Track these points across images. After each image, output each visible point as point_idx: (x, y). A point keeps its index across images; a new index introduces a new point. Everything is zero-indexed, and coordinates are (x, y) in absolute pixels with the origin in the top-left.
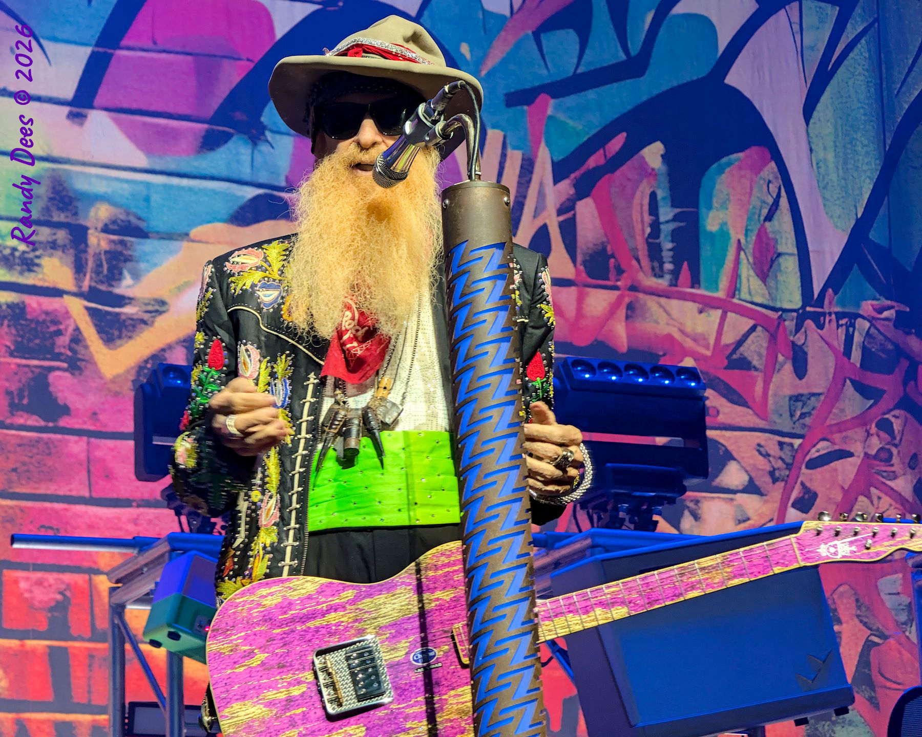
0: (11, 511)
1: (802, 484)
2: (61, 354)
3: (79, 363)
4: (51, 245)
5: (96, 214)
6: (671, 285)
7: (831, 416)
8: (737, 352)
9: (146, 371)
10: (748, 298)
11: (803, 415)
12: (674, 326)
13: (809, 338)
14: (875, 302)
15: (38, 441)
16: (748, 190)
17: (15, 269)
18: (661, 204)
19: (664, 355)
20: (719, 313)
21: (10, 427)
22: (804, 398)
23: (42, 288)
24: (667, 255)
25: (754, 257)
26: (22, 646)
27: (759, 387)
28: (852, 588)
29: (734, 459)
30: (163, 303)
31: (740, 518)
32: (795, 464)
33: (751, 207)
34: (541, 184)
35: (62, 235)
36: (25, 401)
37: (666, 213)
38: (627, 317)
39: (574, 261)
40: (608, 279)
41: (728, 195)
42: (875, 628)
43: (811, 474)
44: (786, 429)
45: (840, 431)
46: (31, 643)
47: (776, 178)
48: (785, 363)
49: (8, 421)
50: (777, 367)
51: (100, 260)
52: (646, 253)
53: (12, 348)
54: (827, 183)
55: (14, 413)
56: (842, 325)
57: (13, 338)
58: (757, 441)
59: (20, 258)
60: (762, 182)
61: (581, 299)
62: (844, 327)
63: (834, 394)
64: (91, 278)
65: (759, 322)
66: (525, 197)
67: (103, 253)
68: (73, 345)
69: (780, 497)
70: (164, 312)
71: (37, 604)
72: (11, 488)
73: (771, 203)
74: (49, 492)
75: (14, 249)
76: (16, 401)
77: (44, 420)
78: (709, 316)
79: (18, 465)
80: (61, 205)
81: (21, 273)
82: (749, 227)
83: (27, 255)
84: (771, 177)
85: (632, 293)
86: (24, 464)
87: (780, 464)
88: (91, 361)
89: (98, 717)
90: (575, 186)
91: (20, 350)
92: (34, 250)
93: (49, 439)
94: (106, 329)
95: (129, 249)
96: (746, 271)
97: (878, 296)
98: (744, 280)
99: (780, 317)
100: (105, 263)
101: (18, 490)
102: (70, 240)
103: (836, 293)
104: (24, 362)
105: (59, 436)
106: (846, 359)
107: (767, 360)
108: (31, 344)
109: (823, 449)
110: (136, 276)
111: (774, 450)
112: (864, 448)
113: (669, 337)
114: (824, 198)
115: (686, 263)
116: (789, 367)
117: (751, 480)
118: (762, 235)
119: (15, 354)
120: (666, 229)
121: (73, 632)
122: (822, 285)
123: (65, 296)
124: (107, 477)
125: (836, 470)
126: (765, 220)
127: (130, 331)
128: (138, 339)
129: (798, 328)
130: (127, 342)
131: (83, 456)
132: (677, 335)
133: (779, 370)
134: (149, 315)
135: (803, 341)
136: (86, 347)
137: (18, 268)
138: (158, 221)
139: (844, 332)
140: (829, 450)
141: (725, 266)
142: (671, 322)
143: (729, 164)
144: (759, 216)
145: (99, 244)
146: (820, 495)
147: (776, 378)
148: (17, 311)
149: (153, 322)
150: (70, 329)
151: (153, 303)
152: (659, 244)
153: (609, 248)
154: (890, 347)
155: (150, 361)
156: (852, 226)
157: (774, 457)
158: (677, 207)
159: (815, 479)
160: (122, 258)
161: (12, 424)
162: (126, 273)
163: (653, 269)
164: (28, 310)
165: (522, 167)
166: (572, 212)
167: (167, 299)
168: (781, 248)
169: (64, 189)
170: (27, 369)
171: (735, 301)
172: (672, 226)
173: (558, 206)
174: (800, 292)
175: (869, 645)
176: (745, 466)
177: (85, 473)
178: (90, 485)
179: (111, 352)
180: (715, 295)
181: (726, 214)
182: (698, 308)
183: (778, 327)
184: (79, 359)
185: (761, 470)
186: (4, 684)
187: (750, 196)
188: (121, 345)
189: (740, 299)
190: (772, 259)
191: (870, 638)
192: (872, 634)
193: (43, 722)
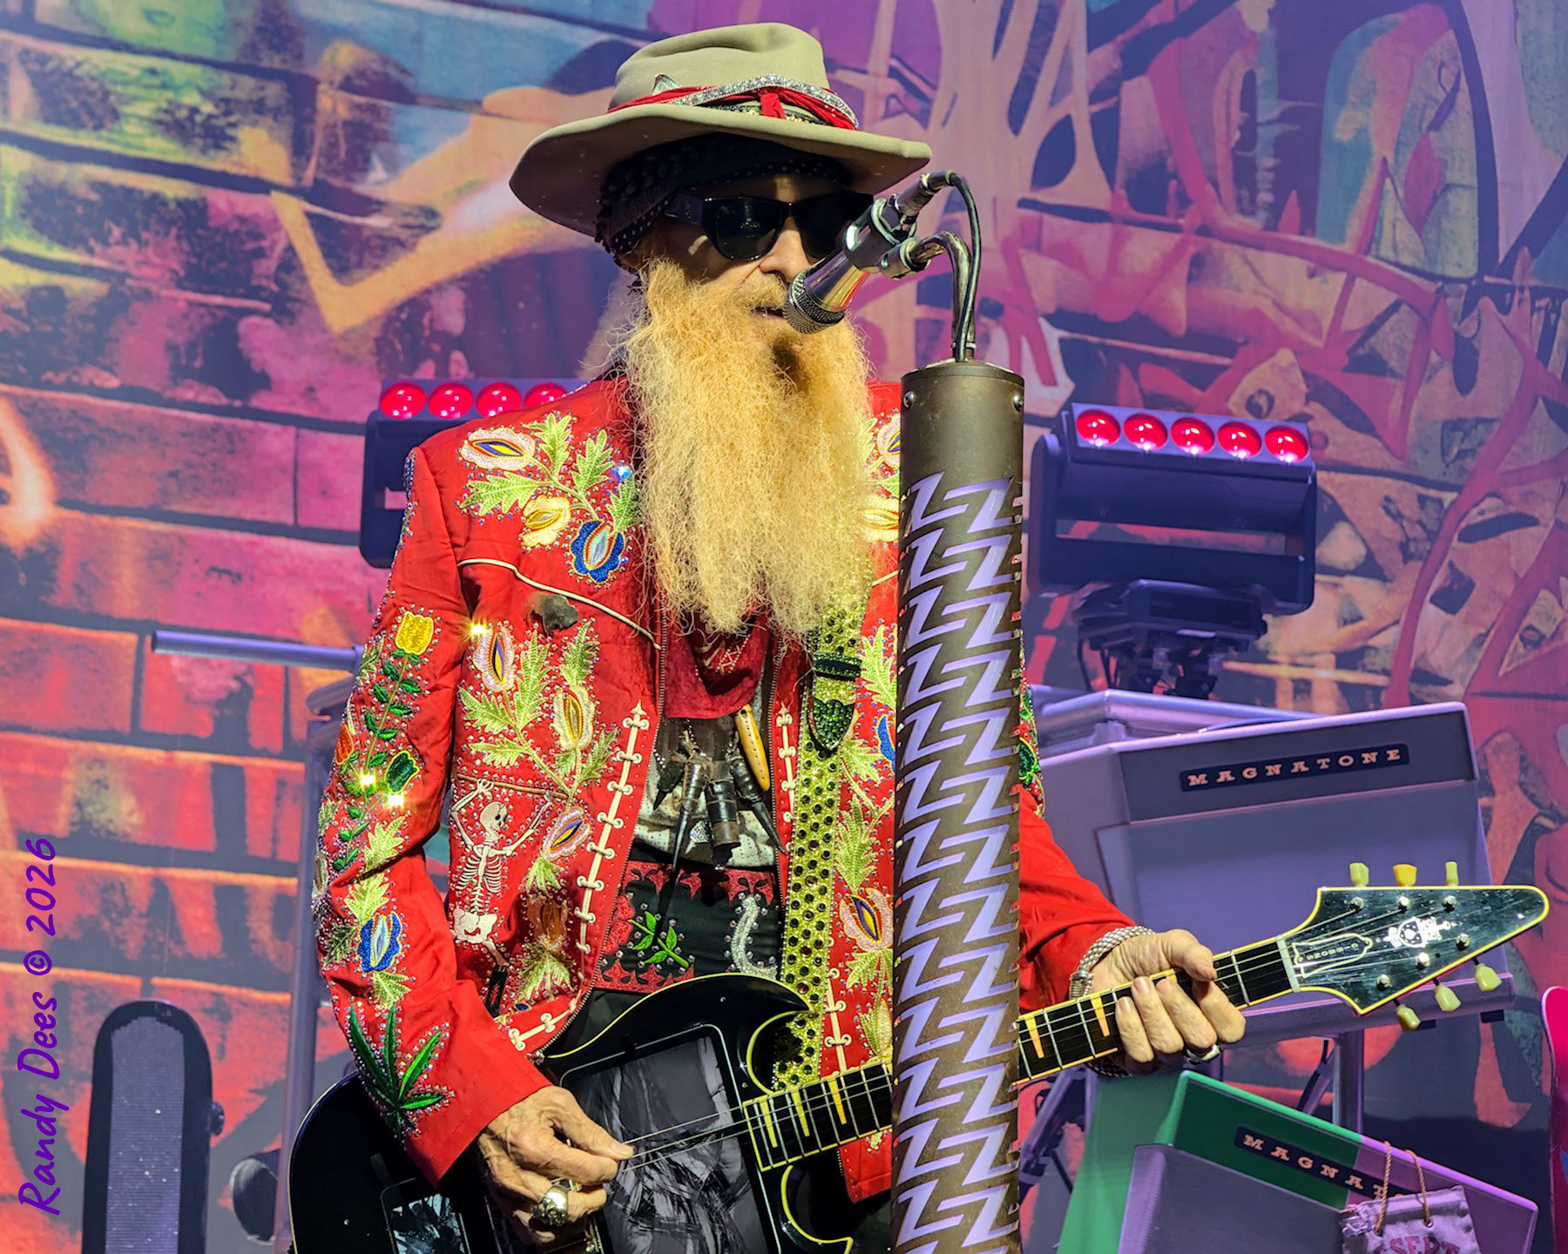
0: (165, 542)
1: (1451, 565)
2: (261, 288)
3: (289, 305)
4: (256, 106)
5: (333, 59)
6: (1266, 229)
7: (1508, 457)
8: (1366, 344)
9: (398, 325)
10: (1391, 255)
11: (1462, 454)
12: (1266, 296)
13: (1482, 326)
15: (216, 428)
16: (1406, 76)
17: (194, 144)
18: (1261, 92)
19: (1246, 343)
20: (1342, 277)
21: (172, 404)
22: (1466, 426)
23: (235, 177)
24: (1264, 177)
25: (1407, 188)
26: (170, 760)
27: (1395, 405)
28: (1516, 738)
29: (1346, 519)
30: (432, 213)
31: (1347, 615)
32: (1442, 532)
33: (1409, 105)
34: (1067, 50)
35: (274, 92)
36: (198, 363)
37: (1269, 108)
38: (1191, 278)
39: (1111, 180)
40: (1164, 213)
41: (1373, 82)
42: (1547, 803)
43: (1466, 551)
44: (1433, 476)
45: (1521, 484)
46: (184, 756)
47: (1455, 58)
48: (1441, 365)
49: (168, 394)
50: (1427, 373)
51: (335, 136)
52: (1230, 173)
53: (182, 273)
54: (1538, 71)
55: (179, 381)
56: (1539, 309)
57: (184, 258)
58: (1386, 492)
59: (203, 125)
60: (1430, 64)
61: (1117, 244)
62: (1543, 312)
63: (1516, 420)
64: (318, 166)
65: (1406, 298)
66: (1038, 71)
67: (340, 124)
68: (282, 275)
69: (1413, 585)
70: (432, 229)
71: (197, 694)
72: (166, 503)
73: (1441, 100)
74: (228, 514)
75: (194, 110)
77: (228, 396)
78: (1325, 281)
79: (180, 467)
80: (276, 41)
81: (204, 151)
82: (1403, 139)
83: (214, 122)
84: (1446, 57)
85: (1200, 239)
86: (190, 465)
87: (1417, 532)
88: (310, 303)
89: (285, 881)
90: (1123, 56)
91: (196, 278)
92: (227, 113)
93: (234, 427)
94: (338, 251)
95: (384, 120)
96: (1391, 210)
98: (1387, 227)
99: (1440, 290)
100: (342, 142)
101: (177, 507)
102: (289, 101)
103: (1534, 255)
104: (200, 298)
105: (249, 424)
106: (1540, 365)
107: (1411, 361)
108: (213, 270)
109: (1491, 510)
110: (392, 166)
111: (1409, 507)
112: (1556, 512)
113: (1257, 314)
114: (1531, 97)
115: (1294, 193)
116: (1446, 373)
117: (1370, 556)
118: (1422, 152)
119: (186, 284)
120: (1266, 134)
121: (255, 741)
122: (1512, 241)
123: (273, 193)
124: (324, 493)
125: (1507, 546)
126: (1430, 128)
127: (375, 256)
128: (389, 270)
129: (1469, 307)
130: (370, 275)
131: (288, 458)
132: (1271, 312)
133: (1430, 377)
134: (409, 232)
135: (1473, 332)
136: (304, 279)
137: (200, 142)
138: (433, 79)
139: (1542, 320)
140: (1501, 512)
141: (1359, 201)
142: (1262, 289)
143: (1380, 31)
145: (334, 110)
146: (1478, 585)
147: (1423, 391)
148: (194, 213)
149: (414, 245)
150: (279, 249)
151: (416, 212)
152: (1253, 160)
153: (1170, 162)
155: (407, 309)
157: (1410, 520)
158: (1286, 99)
159: (1474, 559)
160: (370, 135)
161: (174, 399)
162: (376, 160)
163: (1239, 200)
164: (212, 212)
165: (1037, 19)
166: (1115, 99)
167: (439, 208)
168: (1453, 176)
169: (282, 14)
170: (203, 311)
171: (1370, 259)
172: (1276, 130)
173: (1092, 87)
174: (1476, 250)
175: (1534, 832)
176: (1361, 531)
177: (289, 485)
178: (295, 506)
179: (343, 289)
180: (1339, 248)
181: (1367, 114)
182: (1309, 268)
183: (1435, 306)
184: (290, 299)
185: (1389, 540)
186: (136, 819)
187: (1409, 87)
188: (361, 279)
189: (1378, 257)
190: (1435, 192)
191: (1537, 820)
192: (1541, 814)
193: (197, 884)
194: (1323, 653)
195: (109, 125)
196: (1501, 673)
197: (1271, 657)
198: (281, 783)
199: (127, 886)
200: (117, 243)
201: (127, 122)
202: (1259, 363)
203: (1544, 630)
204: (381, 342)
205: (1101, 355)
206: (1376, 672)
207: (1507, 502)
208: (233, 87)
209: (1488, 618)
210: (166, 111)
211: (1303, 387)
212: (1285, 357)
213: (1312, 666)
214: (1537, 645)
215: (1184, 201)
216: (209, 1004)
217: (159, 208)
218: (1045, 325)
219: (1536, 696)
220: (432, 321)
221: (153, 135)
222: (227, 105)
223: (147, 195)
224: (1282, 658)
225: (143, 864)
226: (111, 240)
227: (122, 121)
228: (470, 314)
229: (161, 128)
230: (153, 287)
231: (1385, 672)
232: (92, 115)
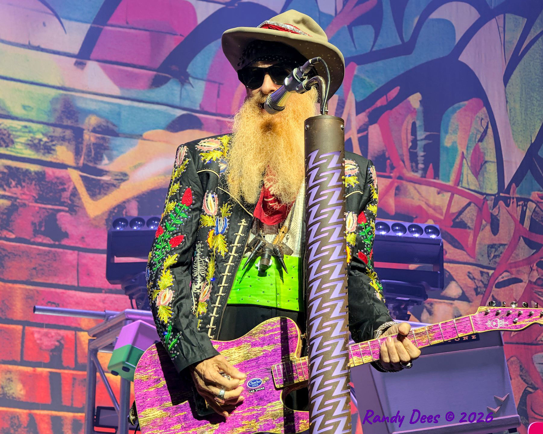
0: (31, 292)
1: (493, 296)
2: (65, 202)
3: (75, 208)
4: (62, 138)
5: (89, 121)
6: (422, 177)
7: (511, 258)
8: (459, 218)
9: (114, 214)
10: (467, 186)
11: (495, 257)
12: (423, 201)
13: (500, 211)
14: (540, 193)
15: (49, 252)
16: (469, 123)
17: (40, 152)
18: (418, 129)
19: (416, 217)
20: (449, 194)
22: (496, 247)
23: (55, 163)
24: (420, 159)
25: (471, 162)
26: (34, 371)
27: (471, 239)
28: (518, 359)
29: (454, 280)
30: (125, 175)
31: (456, 315)
32: (489, 285)
33: (471, 133)
34: (349, 114)
35: (68, 133)
36: (43, 229)
37: (421, 134)
38: (396, 194)
40: (385, 172)
41: (457, 125)
42: (530, 383)
43: (498, 291)
44: (485, 264)
45: (516, 267)
46: (39, 370)
47: (486, 117)
48: (486, 225)
49: (32, 240)
50: (482, 227)
51: (90, 148)
52: (408, 157)
53: (37, 197)
54: (515, 122)
55: (36, 235)
56: (520, 205)
57: (38, 192)
58: (468, 270)
59: (43, 145)
60: (478, 119)
62: (521, 206)
63: (513, 245)
64: (84, 159)
65: (473, 200)
67: (92, 144)
68: (72, 198)
70: (126, 180)
71: (44, 347)
72: (32, 279)
73: (482, 131)
74: (54, 282)
75: (40, 140)
76: (38, 229)
77: (53, 240)
78: (443, 196)
79: (37, 266)
80: (69, 115)
81: (44, 154)
82: (469, 145)
83: (47, 144)
84: (483, 117)
85: (399, 181)
86: (40, 265)
87: (480, 284)
88: (82, 207)
89: (76, 414)
90: (369, 117)
91: (41, 199)
92: (52, 141)
93: (56, 251)
94: (92, 189)
95: (107, 143)
96: (466, 170)
97: (541, 189)
98: (465, 176)
99: (485, 198)
100: (93, 150)
101: (36, 280)
102: (73, 136)
103: (517, 186)
104: (43, 206)
105: (61, 250)
106: (521, 225)
107: (476, 223)
108: (48, 196)
109: (506, 277)
110: (111, 159)
111: (477, 276)
112: (529, 278)
113: (420, 207)
114: (513, 130)
115: (431, 164)
116: (488, 228)
117: (463, 293)
118: (477, 150)
119: (38, 201)
120: (421, 144)
121: (65, 364)
122: (509, 181)
123: (69, 169)
124: (88, 274)
125: (512, 290)
126: (479, 141)
127: (105, 190)
128: (110, 195)
129: (495, 205)
130: (103, 197)
131: (75, 262)
132: (424, 206)
133: (483, 229)
134: (117, 181)
135: (497, 213)
136: (80, 199)
137: (42, 151)
138: (125, 128)
139: (521, 209)
140: (509, 277)
141: (454, 167)
142: (421, 198)
143: (459, 108)
144: (476, 139)
145: (90, 139)
147: (480, 235)
148: (41, 176)
149: (119, 186)
150: (71, 188)
151: (120, 174)
152: (416, 153)
153: (387, 154)
155: (117, 209)
156: (528, 147)
157: (478, 280)
158: (427, 131)
159: (500, 294)
160: (103, 148)
161: (34, 242)
162: (105, 157)
163: (412, 167)
164: (47, 176)
165: (338, 104)
166: (366, 132)
167: (128, 173)
168: (487, 158)
169: (71, 106)
170: (44, 210)
171: (459, 188)
172: (424, 142)
173: (358, 128)
174: (497, 184)
175: (526, 393)
176: (460, 284)
177: (76, 272)
178: (78, 279)
179: (94, 202)
180: (448, 184)
181: (456, 137)
182: (437, 191)
183: (483, 204)
184: (75, 206)
185: (470, 287)
186: (23, 392)
187: (471, 127)
188: (100, 198)
189: (462, 187)
190: (481, 164)
191: (527, 389)
192: (528, 387)
193: (44, 416)
195: (10, 145)
196: (512, 335)
198: (74, 379)
199: (19, 417)
200: (14, 187)
201: (17, 145)
204: (107, 220)
208: (54, 132)
210: (31, 141)
212: (431, 222)
217: (29, 174)
219: (525, 344)
220: (126, 212)
221: (26, 149)
222: (52, 138)
223: (24, 170)
225: (25, 409)
226: (11, 186)
227: (15, 144)
228: (140, 210)
229: (29, 146)
230: (27, 202)
232: (5, 142)
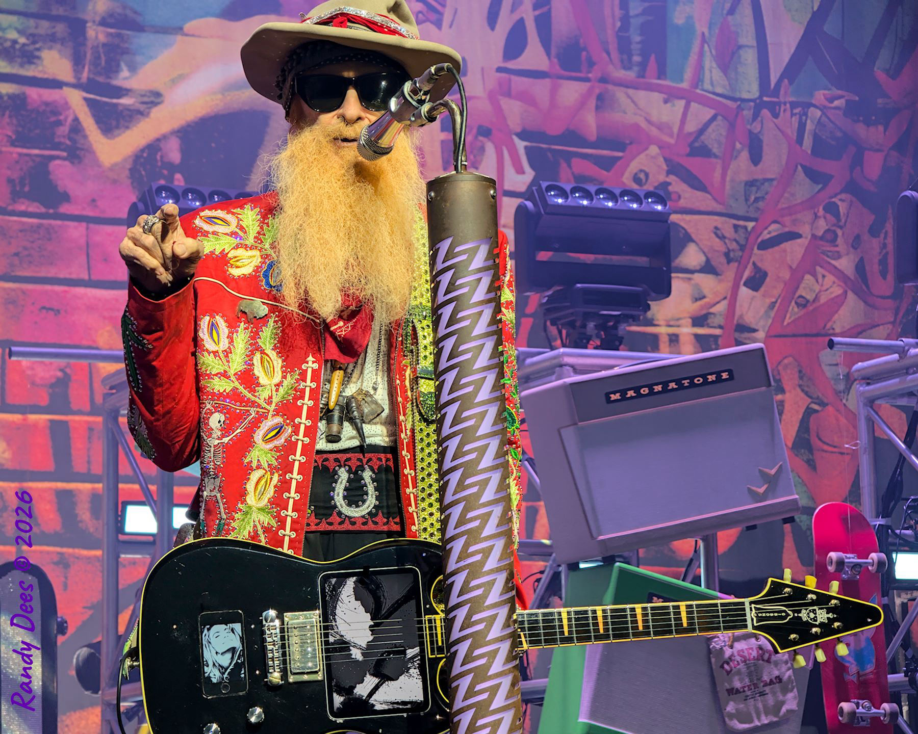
0: (13, 294)
1: (754, 264)
2: (60, 143)
3: (78, 152)
4: (51, 38)
5: (94, 8)
6: (638, 77)
7: (783, 200)
8: (699, 140)
9: (142, 160)
10: (710, 88)
11: (757, 200)
12: (641, 115)
13: (764, 126)
14: (826, 92)
15: (39, 226)
17: (16, 61)
19: (630, 143)
20: (681, 103)
21: (12, 213)
22: (758, 184)
23: (41, 79)
24: (635, 47)
25: (717, 50)
27: (718, 174)
28: (796, 360)
29: (693, 241)
30: (158, 95)
31: (697, 296)
32: (747, 246)
33: (715, 1)
35: (60, 29)
36: (27, 189)
37: (636, 7)
38: (597, 108)
39: (548, 54)
40: (580, 71)
42: (815, 396)
43: (762, 255)
44: (741, 213)
45: (790, 215)
46: (33, 417)
48: (742, 150)
49: (10, 208)
50: (735, 154)
51: (98, 53)
52: (616, 46)
53: (14, 137)
55: (16, 199)
56: (796, 114)
57: (14, 128)
58: (715, 224)
59: (20, 50)
61: (554, 91)
62: (798, 116)
63: (787, 177)
64: (90, 71)
65: (720, 112)
67: (100, 45)
68: (73, 135)
69: (733, 276)
70: (159, 103)
71: (39, 381)
72: (13, 271)
74: (49, 275)
75: (15, 42)
76: (18, 189)
77: (45, 207)
78: (674, 105)
79: (20, 250)
81: (22, 65)
82: (713, 21)
83: (26, 48)
85: (601, 84)
86: (25, 248)
87: (734, 245)
88: (90, 151)
89: (95, 486)
91: (20, 140)
92: (34, 43)
93: (50, 225)
94: (105, 119)
95: (126, 42)
96: (709, 62)
97: (830, 86)
98: (707, 73)
99: (739, 106)
100: (102, 56)
101: (20, 273)
102: (70, 34)
103: (791, 83)
104: (25, 151)
105: (59, 222)
106: (798, 147)
107: (725, 148)
108: (31, 134)
109: (775, 231)
110: (133, 68)
111: (729, 232)
112: (812, 230)
113: (637, 127)
115: (653, 56)
116: (745, 155)
117: (708, 261)
118: (724, 29)
119: (17, 144)
120: (635, 22)
121: (74, 407)
122: (778, 75)
123: (65, 88)
124: (105, 260)
125: (785, 251)
126: (728, 14)
127: (126, 121)
128: (135, 128)
129: (755, 116)
130: (124, 132)
131: (82, 241)
132: (644, 125)
133: (736, 157)
134: (145, 106)
135: (759, 130)
136: (85, 137)
137: (19, 60)
138: (153, 16)
139: (798, 120)
140: (779, 232)
141: (690, 58)
142: (638, 112)
145: (97, 37)
146: (769, 274)
147: (733, 166)
148: (18, 102)
149: (148, 115)
150: (70, 119)
151: (148, 94)
152: (629, 37)
153: (581, 41)
154: (839, 134)
155: (147, 151)
156: (808, 19)
157: (729, 239)
159: (766, 259)
160: (119, 51)
161: (14, 211)
162: (123, 65)
163: (622, 61)
164: (29, 100)
166: (548, 7)
167: (162, 91)
168: (742, 41)
170: (27, 158)
171: (698, 91)
172: (641, 20)
173: (534, 1)
174: (758, 83)
175: (809, 412)
176: (702, 247)
177: (84, 257)
178: (89, 268)
179: (109, 141)
180: (680, 86)
181: (692, 8)
182: (664, 98)
183: (736, 116)
184: (78, 149)
185: (717, 251)
186: (7, 455)
188: (119, 135)
189: (703, 90)
190: (733, 52)
191: (810, 406)
192: (812, 402)
193: (45, 490)
194: (685, 318)
196: (785, 323)
197: (656, 322)
198: (91, 430)
199: (4, 494)
202: (639, 154)
203: (808, 297)
204: (133, 171)
205: (549, 154)
206: (715, 327)
207: (784, 226)
208: (36, 27)
209: (776, 292)
211: (665, 167)
212: (654, 150)
213: (679, 326)
214: (805, 306)
215: (591, 64)
216: (55, 560)
218: (516, 140)
219: (806, 335)
220: (162, 157)
222: (34, 38)
224: (661, 323)
225: (13, 481)
228: (184, 151)
231: (720, 327)
